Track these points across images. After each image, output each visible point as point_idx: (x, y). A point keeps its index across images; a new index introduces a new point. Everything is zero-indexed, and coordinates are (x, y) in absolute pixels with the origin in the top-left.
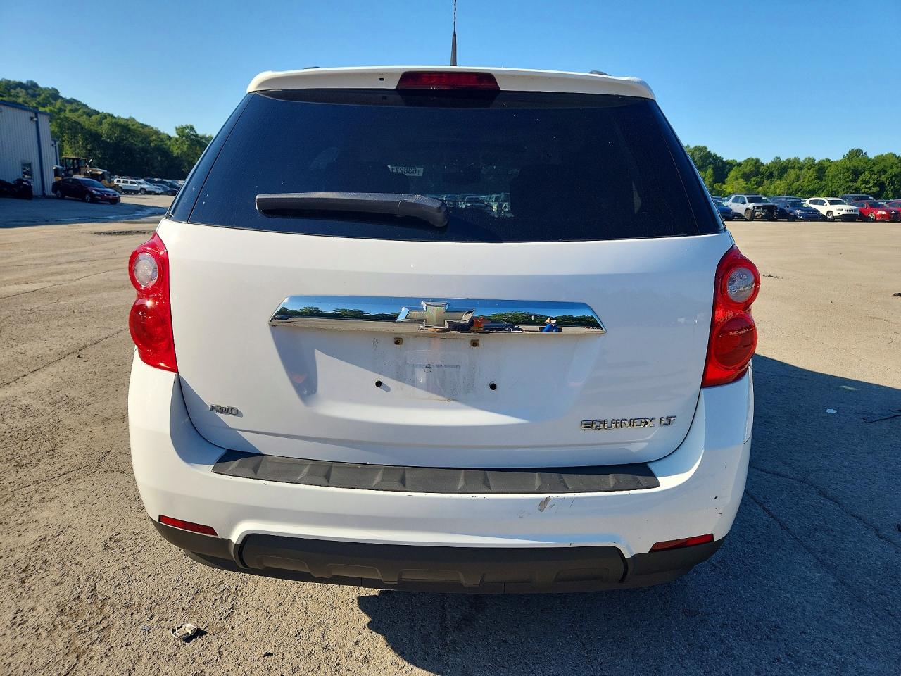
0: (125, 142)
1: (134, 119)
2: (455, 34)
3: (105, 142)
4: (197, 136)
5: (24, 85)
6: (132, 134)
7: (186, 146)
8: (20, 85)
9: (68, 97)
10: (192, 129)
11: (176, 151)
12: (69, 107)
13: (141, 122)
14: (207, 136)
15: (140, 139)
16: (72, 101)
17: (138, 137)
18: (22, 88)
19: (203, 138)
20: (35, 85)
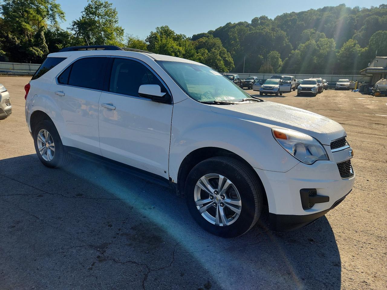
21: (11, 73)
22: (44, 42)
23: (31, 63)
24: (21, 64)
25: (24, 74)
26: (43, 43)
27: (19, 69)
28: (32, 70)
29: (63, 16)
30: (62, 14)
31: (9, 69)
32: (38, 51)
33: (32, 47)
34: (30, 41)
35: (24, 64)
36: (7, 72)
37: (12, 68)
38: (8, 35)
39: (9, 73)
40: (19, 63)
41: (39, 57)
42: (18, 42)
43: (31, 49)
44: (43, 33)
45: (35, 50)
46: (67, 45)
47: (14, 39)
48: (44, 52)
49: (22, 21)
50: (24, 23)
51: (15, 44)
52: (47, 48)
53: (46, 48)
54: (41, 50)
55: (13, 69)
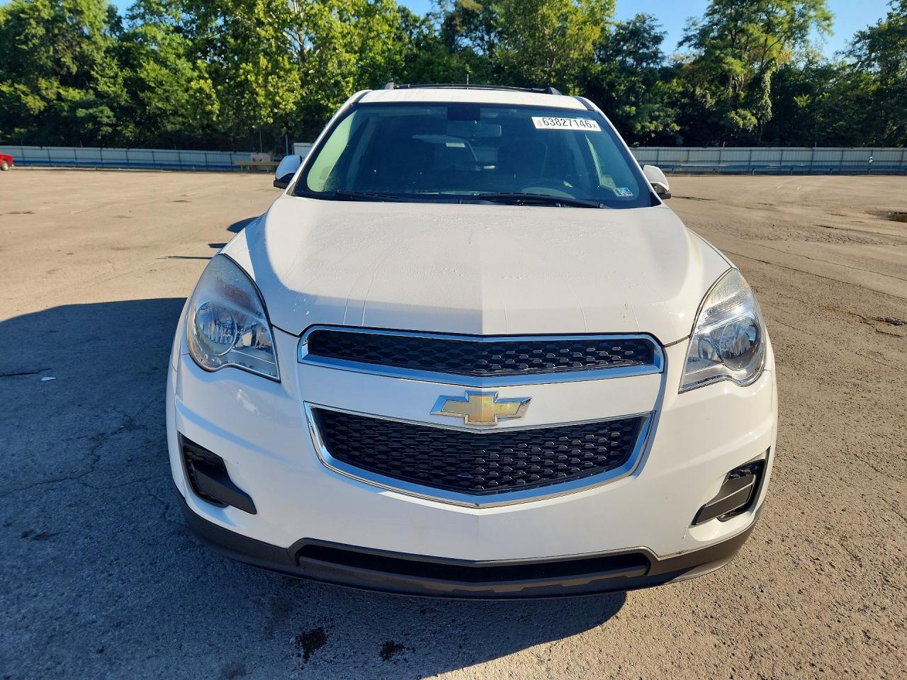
21: (681, 169)
22: (766, 97)
23: (726, 146)
24: (704, 149)
25: (705, 170)
26: (763, 99)
27: (698, 161)
28: (724, 161)
29: (829, 25)
30: (827, 19)
31: (679, 161)
32: (744, 118)
33: (735, 110)
34: (737, 96)
35: (710, 148)
36: (673, 167)
37: (685, 158)
38: (694, 91)
39: (677, 170)
40: (701, 148)
41: (745, 131)
42: (710, 102)
43: (733, 114)
44: (767, 77)
45: (739, 116)
46: (821, 96)
47: (704, 96)
48: (759, 120)
49: (726, 55)
50: (730, 59)
51: (703, 108)
52: (769, 110)
53: (767, 109)
54: (753, 115)
55: (685, 161)
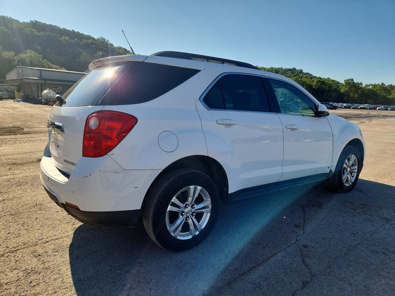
0: (321, 88)
1: (329, 78)
2: (131, 48)
3: (314, 88)
4: (354, 83)
5: (291, 69)
6: (325, 84)
7: (348, 88)
8: (290, 70)
9: (306, 72)
10: (352, 80)
11: (342, 90)
12: (305, 76)
13: (332, 79)
14: (359, 83)
15: (328, 87)
16: (307, 74)
17: (327, 85)
18: (290, 71)
19: (357, 83)
20: (295, 69)
